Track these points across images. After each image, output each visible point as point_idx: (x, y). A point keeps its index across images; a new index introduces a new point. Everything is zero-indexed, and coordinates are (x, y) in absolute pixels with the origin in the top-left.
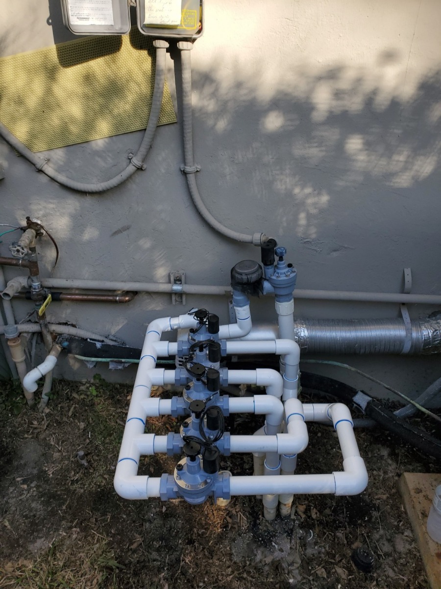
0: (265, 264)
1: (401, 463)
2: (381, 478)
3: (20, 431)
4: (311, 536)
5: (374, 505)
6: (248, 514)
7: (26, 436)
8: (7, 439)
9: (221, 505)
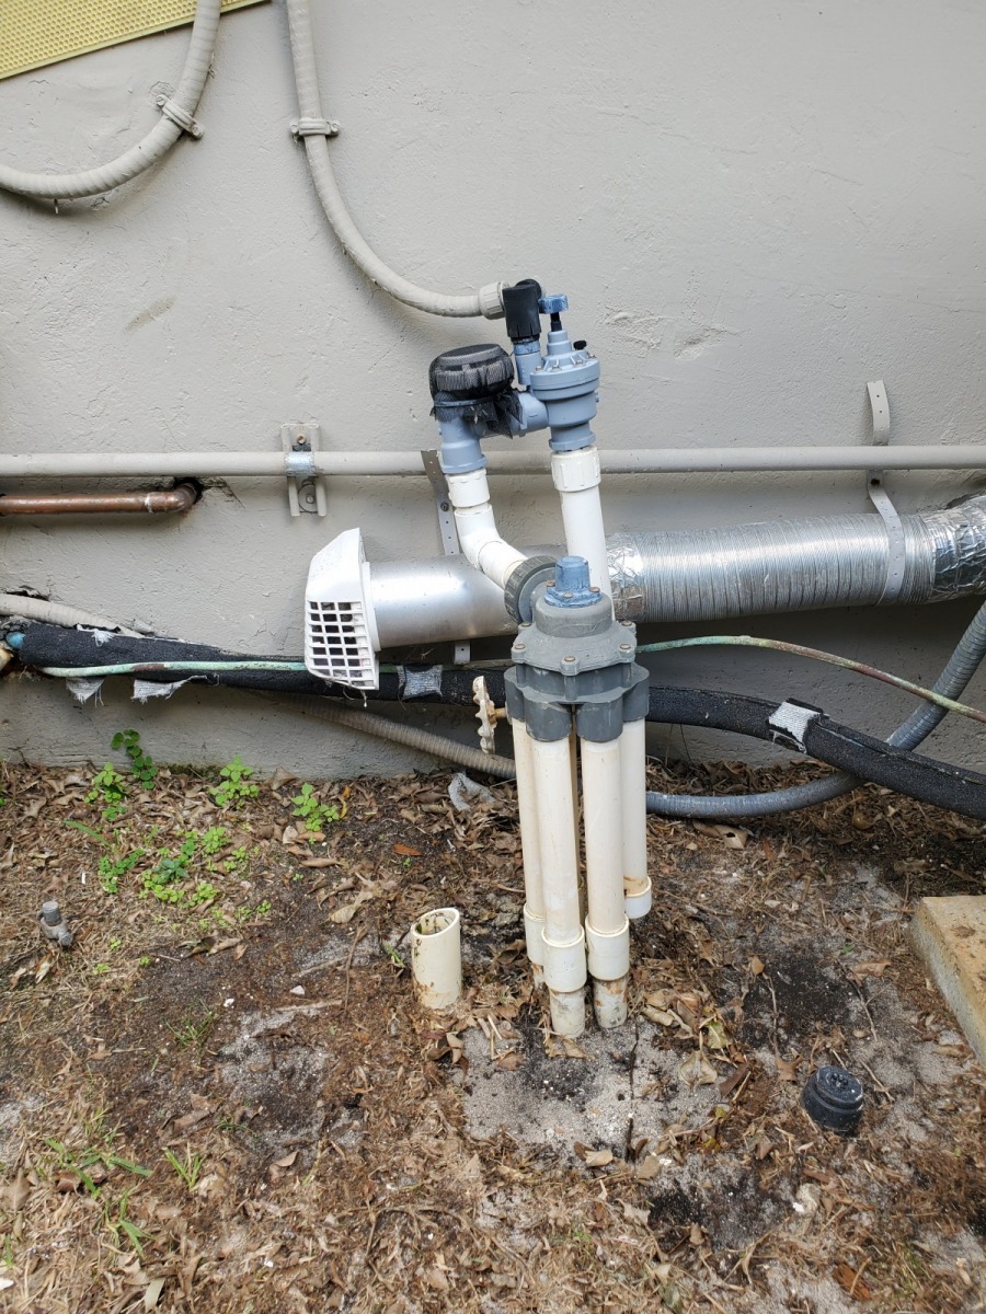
0: (518, 341)
1: (912, 893)
2: (865, 927)
5: (853, 984)
6: (509, 1027)
9: (434, 1007)
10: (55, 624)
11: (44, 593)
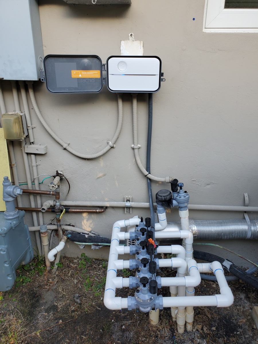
0: (173, 191)
1: (252, 302)
2: (242, 310)
3: (43, 285)
4: (204, 342)
5: (239, 325)
6: (168, 330)
7: (46, 287)
8: (36, 289)
9: (153, 324)
10: (76, 232)
11: (74, 225)
